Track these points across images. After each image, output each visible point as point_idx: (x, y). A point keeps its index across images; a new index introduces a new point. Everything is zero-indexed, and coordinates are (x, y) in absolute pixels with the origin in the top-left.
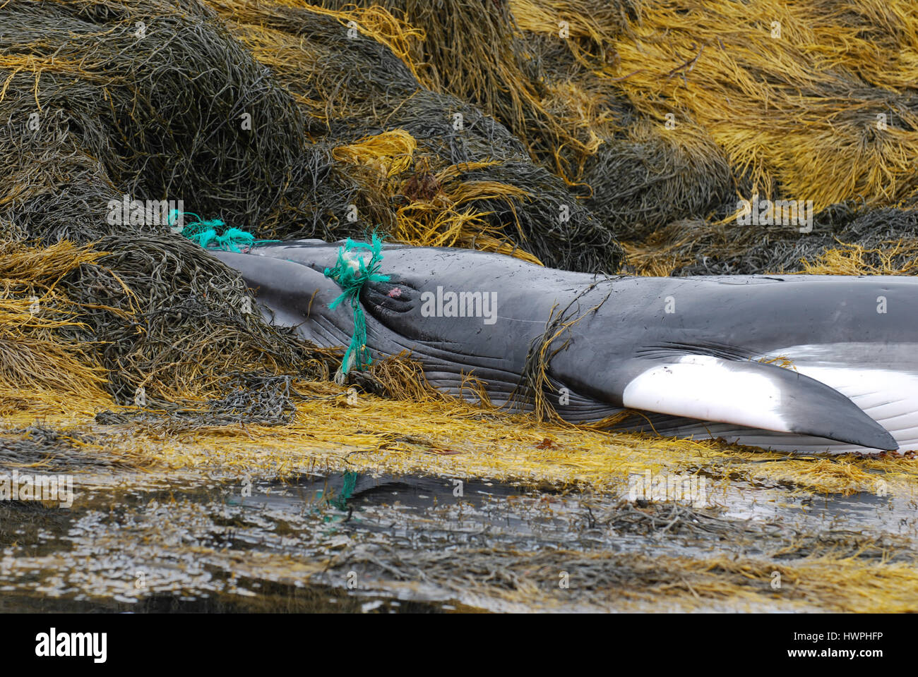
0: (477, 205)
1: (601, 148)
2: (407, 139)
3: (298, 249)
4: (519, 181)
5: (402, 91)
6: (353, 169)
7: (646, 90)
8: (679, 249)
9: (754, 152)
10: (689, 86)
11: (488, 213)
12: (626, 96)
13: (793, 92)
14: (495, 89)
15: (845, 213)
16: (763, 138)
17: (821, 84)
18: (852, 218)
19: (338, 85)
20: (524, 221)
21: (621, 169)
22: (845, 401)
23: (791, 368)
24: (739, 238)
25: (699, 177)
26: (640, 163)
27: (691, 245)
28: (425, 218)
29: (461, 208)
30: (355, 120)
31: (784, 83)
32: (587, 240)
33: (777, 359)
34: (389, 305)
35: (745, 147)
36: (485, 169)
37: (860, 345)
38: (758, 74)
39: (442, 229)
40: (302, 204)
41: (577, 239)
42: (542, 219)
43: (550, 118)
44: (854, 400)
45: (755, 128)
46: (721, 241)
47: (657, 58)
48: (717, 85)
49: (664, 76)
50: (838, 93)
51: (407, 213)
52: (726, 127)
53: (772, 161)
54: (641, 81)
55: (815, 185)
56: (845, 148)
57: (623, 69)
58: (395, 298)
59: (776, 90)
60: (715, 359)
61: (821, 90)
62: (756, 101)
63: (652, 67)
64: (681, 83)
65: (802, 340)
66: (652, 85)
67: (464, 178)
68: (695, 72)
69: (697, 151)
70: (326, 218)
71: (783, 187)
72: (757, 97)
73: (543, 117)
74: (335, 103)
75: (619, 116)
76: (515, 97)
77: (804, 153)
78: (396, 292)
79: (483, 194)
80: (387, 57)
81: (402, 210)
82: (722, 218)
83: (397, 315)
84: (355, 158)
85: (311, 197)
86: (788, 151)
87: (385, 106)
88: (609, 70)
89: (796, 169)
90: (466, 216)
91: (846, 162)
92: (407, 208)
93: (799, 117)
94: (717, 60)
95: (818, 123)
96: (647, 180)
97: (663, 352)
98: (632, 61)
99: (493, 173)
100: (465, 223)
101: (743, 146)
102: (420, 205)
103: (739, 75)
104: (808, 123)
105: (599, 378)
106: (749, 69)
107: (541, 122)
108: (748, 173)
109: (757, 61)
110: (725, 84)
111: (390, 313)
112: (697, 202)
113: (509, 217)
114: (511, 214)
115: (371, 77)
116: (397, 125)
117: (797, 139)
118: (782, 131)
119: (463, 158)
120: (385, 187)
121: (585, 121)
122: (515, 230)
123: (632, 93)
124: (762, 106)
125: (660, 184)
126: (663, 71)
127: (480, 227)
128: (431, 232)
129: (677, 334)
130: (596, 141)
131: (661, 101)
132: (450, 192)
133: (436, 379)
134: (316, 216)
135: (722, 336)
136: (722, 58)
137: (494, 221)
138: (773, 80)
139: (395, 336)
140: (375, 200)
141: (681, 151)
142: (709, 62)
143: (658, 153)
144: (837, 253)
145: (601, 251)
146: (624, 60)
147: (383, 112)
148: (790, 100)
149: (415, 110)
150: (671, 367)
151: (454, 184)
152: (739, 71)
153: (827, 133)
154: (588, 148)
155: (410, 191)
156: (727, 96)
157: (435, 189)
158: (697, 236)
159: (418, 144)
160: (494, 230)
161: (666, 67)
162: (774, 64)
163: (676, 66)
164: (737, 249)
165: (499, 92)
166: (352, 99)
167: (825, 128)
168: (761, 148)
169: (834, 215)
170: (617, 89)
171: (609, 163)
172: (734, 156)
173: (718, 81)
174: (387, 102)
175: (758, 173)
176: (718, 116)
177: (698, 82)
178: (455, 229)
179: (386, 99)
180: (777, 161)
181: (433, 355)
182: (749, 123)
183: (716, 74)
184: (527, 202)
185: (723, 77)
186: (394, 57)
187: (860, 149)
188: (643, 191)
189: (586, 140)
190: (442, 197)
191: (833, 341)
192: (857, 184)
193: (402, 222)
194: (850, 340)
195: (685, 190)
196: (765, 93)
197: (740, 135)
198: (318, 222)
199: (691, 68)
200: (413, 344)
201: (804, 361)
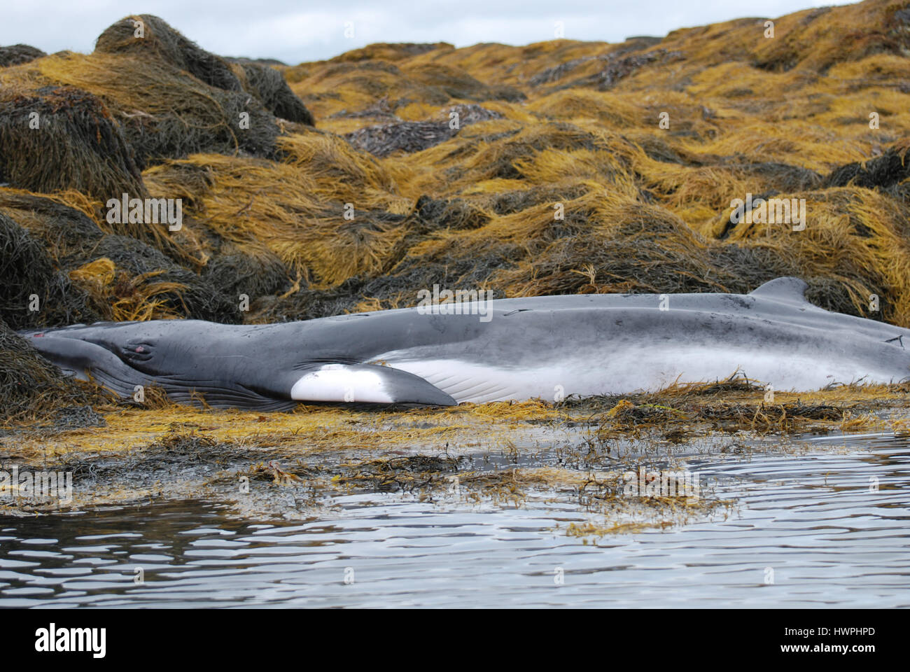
0: (159, 297)
1: (208, 262)
2: (109, 262)
3: (72, 331)
4: (180, 280)
5: (96, 236)
6: (82, 284)
7: (225, 224)
8: (266, 313)
9: (295, 253)
10: (250, 219)
11: (166, 300)
12: (214, 229)
13: (310, 216)
14: (144, 231)
15: (357, 283)
16: (298, 245)
17: (325, 211)
18: (362, 284)
19: (59, 237)
20: (187, 303)
21: (222, 273)
22: (422, 380)
23: (387, 365)
24: (299, 304)
25: (269, 273)
26: (232, 268)
27: (272, 310)
28: (129, 308)
29: (150, 299)
30: (71, 257)
31: (304, 212)
32: (224, 311)
33: (379, 361)
34: (137, 358)
35: (289, 251)
36: (159, 275)
37: (425, 347)
38: (288, 208)
39: (141, 313)
40: (58, 308)
41: (218, 311)
42: (196, 300)
43: (178, 246)
44: (427, 379)
45: (292, 240)
46: (290, 306)
47: (229, 205)
48: (266, 217)
49: (234, 215)
50: (336, 215)
51: (119, 306)
52: (275, 241)
53: (306, 258)
54: (221, 219)
55: (333, 269)
56: (348, 246)
57: (210, 213)
58: (140, 353)
59: (301, 216)
60: (342, 365)
61: (326, 214)
62: (290, 224)
63: (227, 211)
64: (245, 218)
65: (391, 348)
66: (228, 221)
67: (147, 282)
68: (252, 211)
69: (263, 257)
70: (74, 313)
71: (314, 272)
72: (290, 222)
73: (173, 245)
74: (59, 248)
75: (213, 241)
76: (156, 235)
77: (324, 251)
78: (140, 349)
79: (161, 290)
80: (83, 218)
81: (115, 304)
82: (284, 293)
83: (143, 362)
84: (82, 277)
85: (63, 302)
86: (314, 251)
87: (88, 247)
88: (200, 215)
89: (320, 260)
90: (153, 304)
91: (349, 253)
92: (118, 303)
93: (317, 231)
94: (263, 203)
95: (329, 233)
96: (238, 278)
97: (311, 365)
98: (214, 208)
99: (164, 277)
100: (154, 308)
101: (288, 250)
102: (124, 301)
103: (278, 211)
104: (324, 233)
105: (276, 385)
106: (283, 206)
107: (172, 249)
108: (293, 267)
109: (286, 201)
110: (270, 216)
111: (139, 362)
112: (269, 288)
113: (178, 302)
114: (179, 300)
115: (78, 231)
116: (100, 256)
117: (318, 244)
118: (308, 240)
119: (145, 270)
120: (103, 292)
121: (198, 247)
122: (183, 309)
123: (216, 226)
124: (294, 227)
125: (246, 279)
126: (233, 212)
127: (162, 309)
128: (134, 315)
129: (317, 354)
130: (205, 257)
131: (235, 230)
132: (141, 291)
133: (173, 397)
134: (68, 313)
135: (343, 352)
136: (266, 202)
137: (170, 305)
138: (297, 211)
139: (144, 375)
140: (99, 300)
141: (255, 259)
142: (259, 204)
143: (241, 261)
144: (365, 305)
145: (233, 317)
146: (209, 208)
147: (87, 249)
148: (309, 221)
149: (106, 247)
150: (317, 373)
151: (143, 286)
152: (277, 208)
153: (335, 238)
154: (201, 262)
155: (117, 293)
156: (273, 223)
157: (132, 290)
158: (275, 305)
159: (116, 265)
160: (171, 310)
161: (235, 210)
162: (297, 202)
163: (240, 208)
164: (299, 310)
165: (147, 233)
166: (68, 244)
167: (333, 236)
168: (298, 251)
169: (351, 283)
170: (207, 225)
171: (215, 270)
172: (284, 257)
173: (267, 214)
174: (89, 244)
175: (299, 266)
176: (270, 235)
177: (254, 217)
178: (149, 312)
179: (87, 242)
180: (308, 257)
181: (168, 383)
182: (289, 237)
183: (264, 211)
184: (187, 292)
185: (269, 213)
186: (87, 217)
187: (356, 245)
188: (236, 284)
189: (200, 257)
190: (138, 294)
191: (408, 347)
192: (359, 266)
193: (116, 311)
194: (419, 345)
195: (261, 281)
196: (294, 219)
197: (285, 244)
198: (70, 316)
199: (250, 209)
200: (155, 378)
201: (393, 360)
